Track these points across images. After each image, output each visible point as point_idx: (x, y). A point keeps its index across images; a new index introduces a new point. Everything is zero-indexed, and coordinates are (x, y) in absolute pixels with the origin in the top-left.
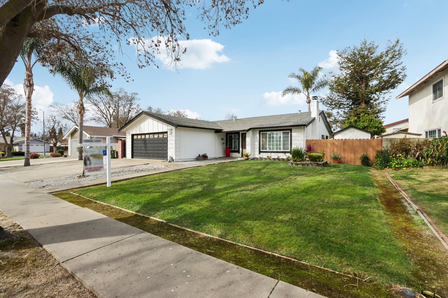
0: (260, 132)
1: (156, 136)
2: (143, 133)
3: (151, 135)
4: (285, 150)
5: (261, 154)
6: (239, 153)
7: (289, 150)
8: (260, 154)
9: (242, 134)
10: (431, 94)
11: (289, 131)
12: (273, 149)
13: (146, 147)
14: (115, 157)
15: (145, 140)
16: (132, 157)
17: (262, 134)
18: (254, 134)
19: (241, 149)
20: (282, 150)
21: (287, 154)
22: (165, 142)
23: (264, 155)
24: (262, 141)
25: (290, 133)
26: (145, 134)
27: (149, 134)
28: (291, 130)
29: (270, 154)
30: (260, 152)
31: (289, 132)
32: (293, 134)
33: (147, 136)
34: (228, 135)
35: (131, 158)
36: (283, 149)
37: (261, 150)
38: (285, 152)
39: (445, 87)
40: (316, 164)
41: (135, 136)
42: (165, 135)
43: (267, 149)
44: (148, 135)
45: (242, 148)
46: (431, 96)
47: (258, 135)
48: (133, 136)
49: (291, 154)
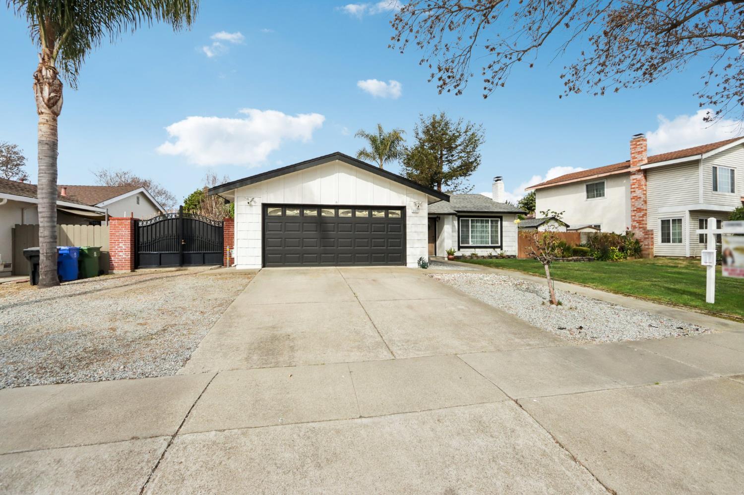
0: (459, 218)
3: (341, 211)
4: (494, 244)
5: (461, 250)
7: (499, 245)
8: (459, 250)
10: (583, 192)
11: (499, 219)
12: (478, 242)
15: (319, 220)
16: (267, 264)
17: (462, 220)
20: (490, 245)
21: (496, 250)
23: (467, 252)
24: (462, 231)
25: (499, 222)
26: (319, 207)
27: (337, 207)
28: (501, 218)
29: (473, 250)
30: (460, 248)
31: (497, 221)
33: (328, 213)
35: (260, 267)
38: (494, 248)
39: (608, 189)
41: (270, 210)
43: (469, 243)
46: (585, 194)
47: (456, 223)
48: (265, 206)
49: (502, 249)
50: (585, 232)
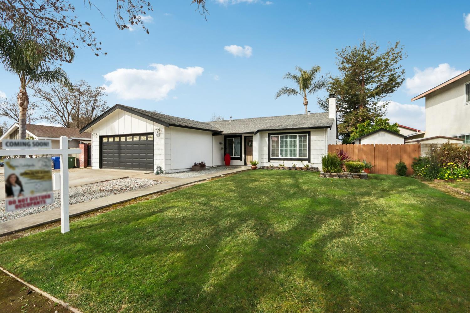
0: (269, 135)
1: (136, 139)
2: (117, 134)
3: (128, 137)
4: (302, 156)
5: (271, 161)
6: (241, 160)
7: (307, 158)
8: (269, 161)
9: (245, 137)
10: (463, 94)
11: (308, 134)
12: (286, 155)
13: (120, 153)
14: (76, 165)
15: (119, 143)
16: (101, 167)
17: (272, 137)
18: (262, 137)
19: (243, 156)
20: (298, 157)
21: (303, 162)
22: (149, 147)
23: (275, 164)
24: (272, 145)
25: (308, 137)
26: (120, 136)
27: (126, 135)
28: (309, 133)
29: (282, 161)
30: (270, 159)
31: (306, 136)
32: (312, 137)
33: (123, 139)
34: (227, 138)
35: (98, 168)
36: (300, 156)
37: (271, 157)
38: (302, 160)
40: (357, 175)
41: (104, 139)
42: (149, 137)
43: (278, 156)
44: (125, 138)
45: (245, 154)
46: (464, 97)
47: (267, 139)
48: (101, 138)
49: (309, 162)
50: (427, 144)
